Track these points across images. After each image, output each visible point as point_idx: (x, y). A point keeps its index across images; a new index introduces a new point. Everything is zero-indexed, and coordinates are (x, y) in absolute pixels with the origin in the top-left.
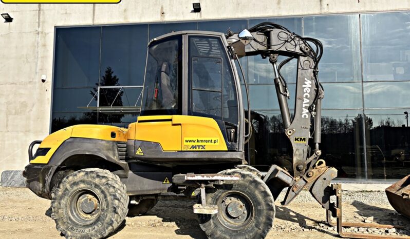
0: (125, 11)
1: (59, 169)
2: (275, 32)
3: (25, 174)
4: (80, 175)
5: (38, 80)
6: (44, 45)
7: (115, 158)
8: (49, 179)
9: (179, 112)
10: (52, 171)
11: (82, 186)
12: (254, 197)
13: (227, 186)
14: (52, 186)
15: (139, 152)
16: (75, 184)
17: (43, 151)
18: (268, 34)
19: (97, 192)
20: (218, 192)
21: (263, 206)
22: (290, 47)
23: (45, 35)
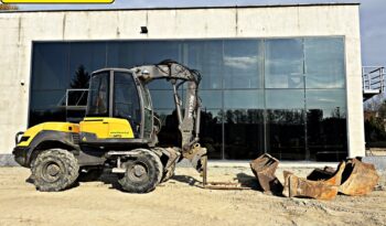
0: (89, 30)
1: (35, 149)
2: (174, 65)
3: (14, 152)
4: (49, 153)
5: (18, 83)
6: (24, 56)
7: (71, 143)
8: (29, 155)
9: (107, 115)
10: (31, 150)
11: (50, 159)
12: (148, 164)
13: (134, 158)
14: (31, 159)
15: (84, 139)
16: (45, 158)
17: (25, 139)
18: (169, 66)
19: (59, 162)
20: (129, 162)
21: (153, 169)
22: (182, 75)
23: (24, 47)
